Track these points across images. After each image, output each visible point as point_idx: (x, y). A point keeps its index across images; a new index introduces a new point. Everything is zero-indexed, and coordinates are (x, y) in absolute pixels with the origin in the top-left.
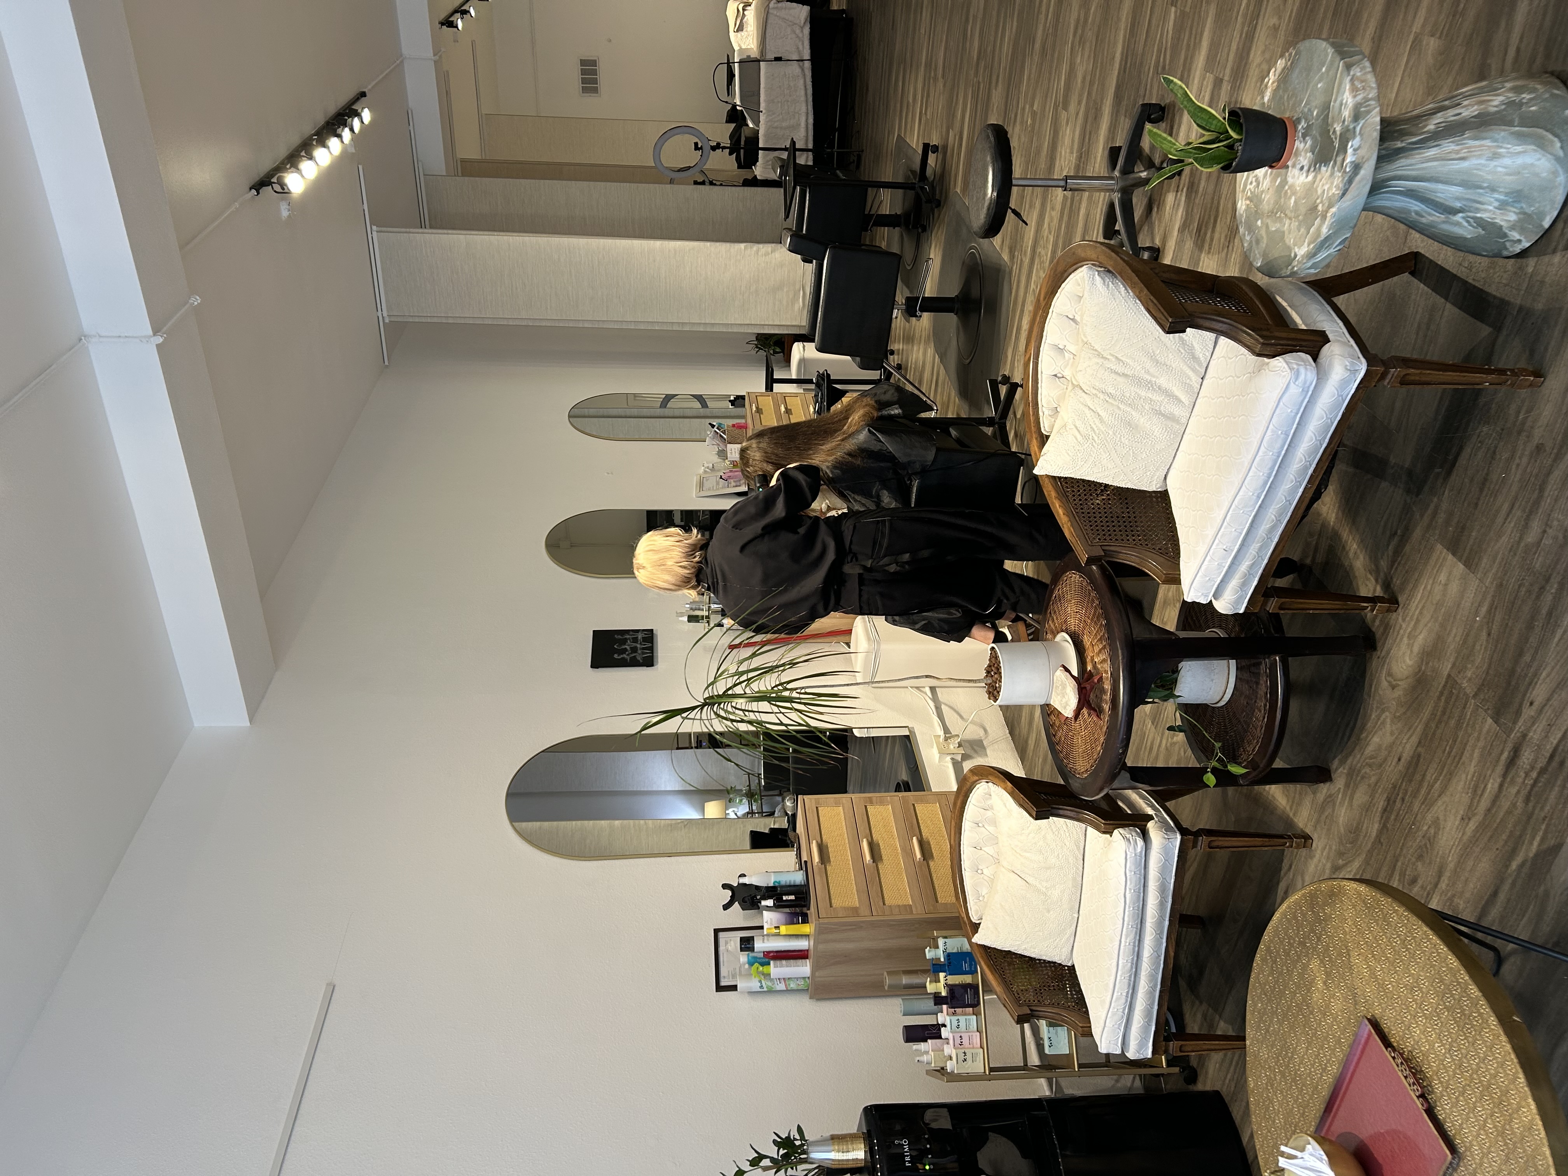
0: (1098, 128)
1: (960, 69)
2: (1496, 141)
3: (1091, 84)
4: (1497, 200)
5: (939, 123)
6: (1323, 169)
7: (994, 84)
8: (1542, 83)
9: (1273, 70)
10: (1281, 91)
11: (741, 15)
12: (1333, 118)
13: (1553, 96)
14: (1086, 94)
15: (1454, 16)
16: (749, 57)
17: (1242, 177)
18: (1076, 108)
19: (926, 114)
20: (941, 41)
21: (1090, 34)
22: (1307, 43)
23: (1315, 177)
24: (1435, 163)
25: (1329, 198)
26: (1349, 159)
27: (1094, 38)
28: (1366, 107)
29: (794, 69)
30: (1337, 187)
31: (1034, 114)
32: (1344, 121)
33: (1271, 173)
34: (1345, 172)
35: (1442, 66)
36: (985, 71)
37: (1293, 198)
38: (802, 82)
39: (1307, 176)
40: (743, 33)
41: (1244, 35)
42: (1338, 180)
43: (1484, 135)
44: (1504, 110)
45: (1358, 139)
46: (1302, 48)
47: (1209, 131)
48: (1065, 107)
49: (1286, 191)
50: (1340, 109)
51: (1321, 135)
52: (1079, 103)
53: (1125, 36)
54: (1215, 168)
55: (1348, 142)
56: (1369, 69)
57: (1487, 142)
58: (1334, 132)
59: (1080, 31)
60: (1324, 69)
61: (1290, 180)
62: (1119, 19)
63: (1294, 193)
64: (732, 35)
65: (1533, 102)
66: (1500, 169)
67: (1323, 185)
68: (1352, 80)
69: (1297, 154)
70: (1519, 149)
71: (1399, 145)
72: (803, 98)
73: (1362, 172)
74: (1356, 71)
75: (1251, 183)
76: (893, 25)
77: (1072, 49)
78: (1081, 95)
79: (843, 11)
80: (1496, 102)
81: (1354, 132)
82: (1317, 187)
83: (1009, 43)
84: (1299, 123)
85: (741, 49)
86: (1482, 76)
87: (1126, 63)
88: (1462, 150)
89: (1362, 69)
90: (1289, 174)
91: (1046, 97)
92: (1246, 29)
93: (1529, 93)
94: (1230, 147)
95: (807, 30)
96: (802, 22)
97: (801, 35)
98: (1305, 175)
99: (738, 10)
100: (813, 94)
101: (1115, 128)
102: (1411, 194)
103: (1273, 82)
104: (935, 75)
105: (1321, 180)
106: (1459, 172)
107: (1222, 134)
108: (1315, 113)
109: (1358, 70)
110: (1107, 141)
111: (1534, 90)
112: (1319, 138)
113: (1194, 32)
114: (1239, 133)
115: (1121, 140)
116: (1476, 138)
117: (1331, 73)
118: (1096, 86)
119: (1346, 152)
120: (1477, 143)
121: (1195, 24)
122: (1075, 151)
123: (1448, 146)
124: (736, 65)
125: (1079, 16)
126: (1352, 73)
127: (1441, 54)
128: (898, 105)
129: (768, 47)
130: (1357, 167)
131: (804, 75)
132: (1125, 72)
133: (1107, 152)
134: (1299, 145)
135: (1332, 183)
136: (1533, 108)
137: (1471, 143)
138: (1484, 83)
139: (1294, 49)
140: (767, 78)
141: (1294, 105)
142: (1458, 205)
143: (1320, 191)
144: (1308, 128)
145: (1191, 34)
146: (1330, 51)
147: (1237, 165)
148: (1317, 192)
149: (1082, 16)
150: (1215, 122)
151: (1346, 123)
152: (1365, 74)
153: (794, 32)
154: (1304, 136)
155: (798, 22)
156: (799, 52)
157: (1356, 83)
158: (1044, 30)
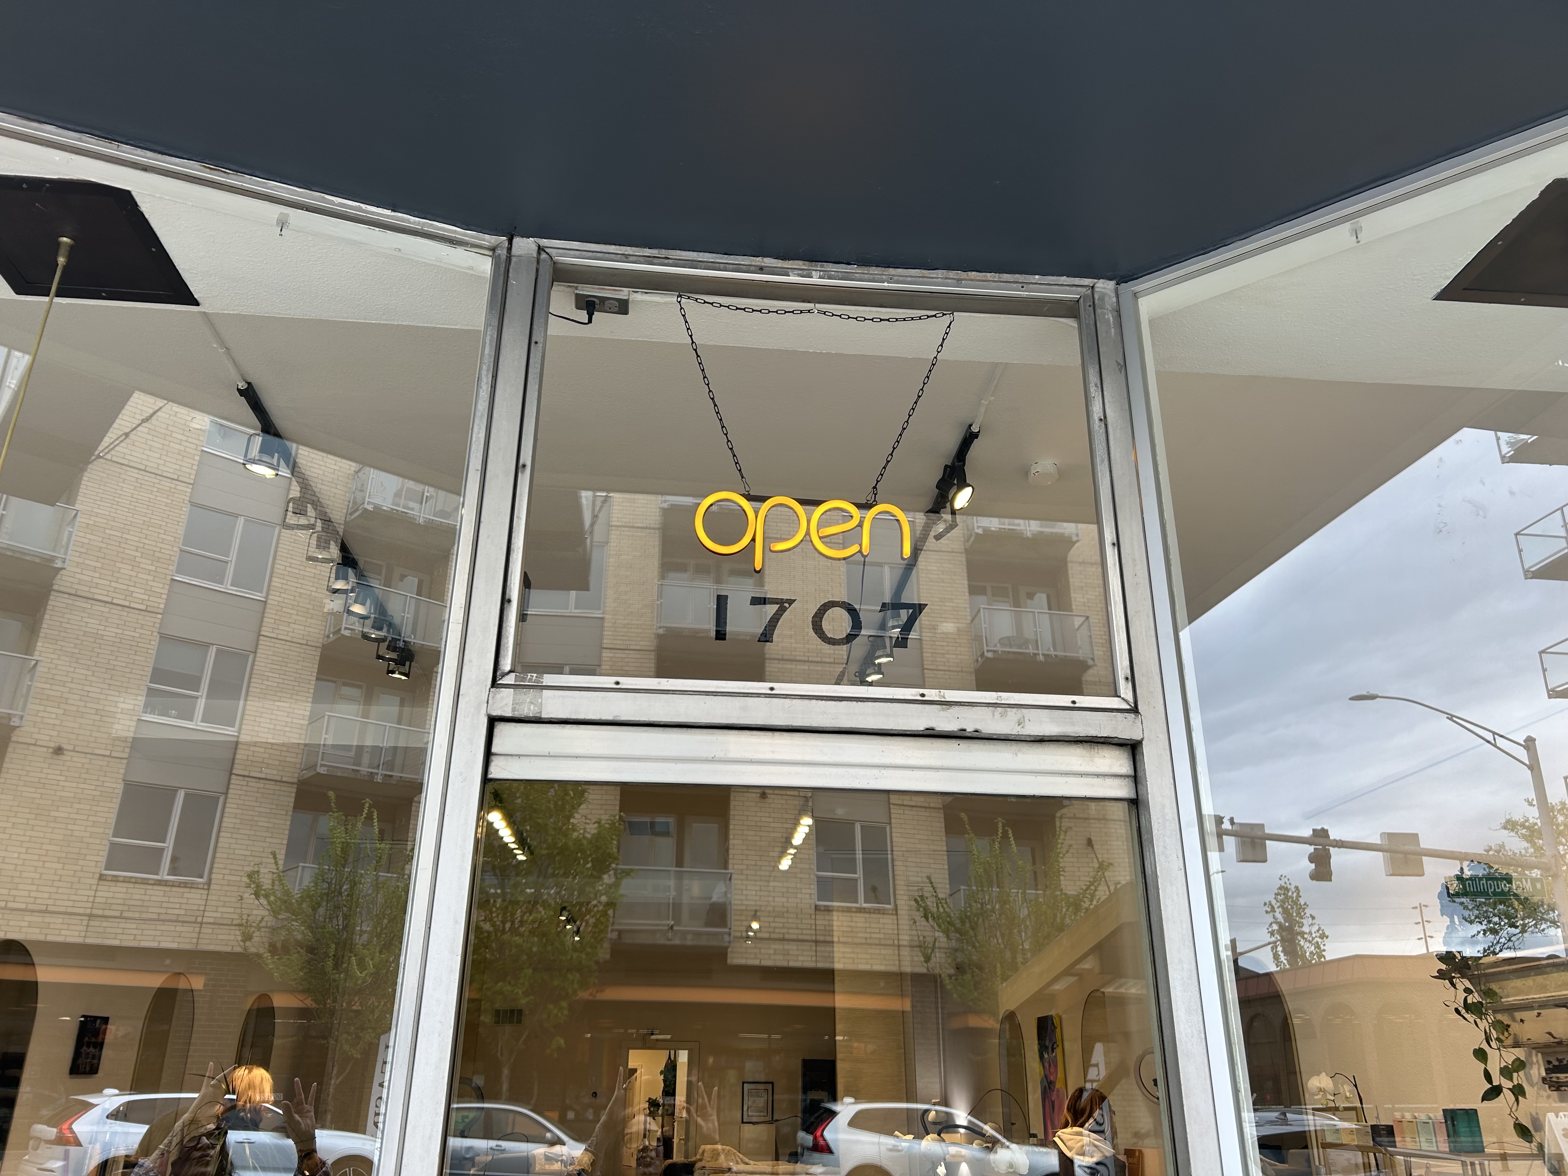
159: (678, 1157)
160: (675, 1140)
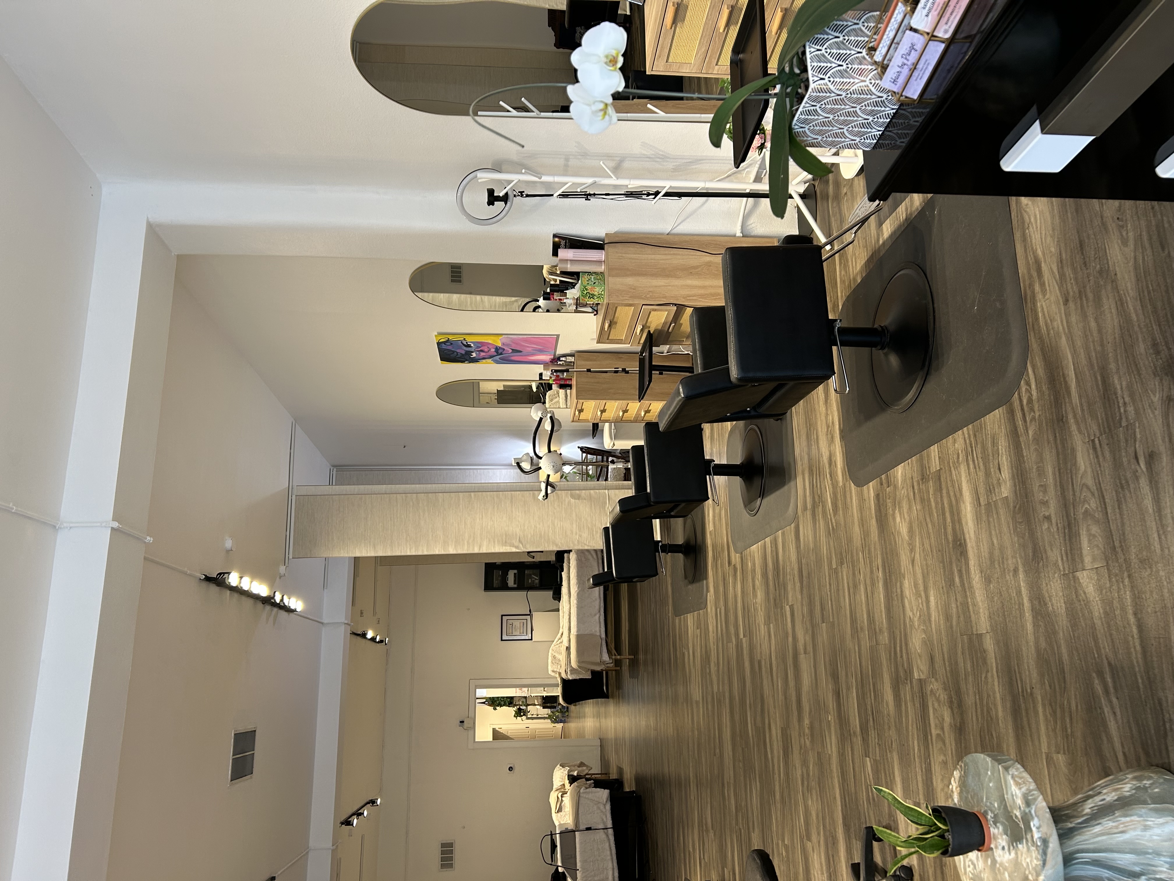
0: (837, 851)
1: (724, 821)
2: (1141, 816)
3: (824, 819)
4: (1166, 862)
5: (715, 865)
6: (1020, 846)
7: (751, 829)
8: (1153, 772)
9: (953, 779)
10: (964, 793)
11: (560, 801)
12: (1011, 806)
13: (1165, 779)
14: (822, 827)
15: (1067, 738)
16: (567, 829)
17: (959, 859)
18: (817, 839)
19: (704, 858)
20: (707, 803)
21: (813, 783)
22: (969, 756)
23: (1016, 854)
24: (1104, 838)
25: (1034, 869)
26: (1036, 835)
27: (818, 787)
28: (1031, 796)
29: (601, 835)
30: (1037, 859)
31: (786, 847)
32: (1020, 808)
33: (981, 855)
34: (1037, 846)
35: (1075, 772)
36: (742, 820)
37: (1006, 875)
38: (607, 844)
39: (1010, 854)
40: (561, 813)
41: (924, 770)
42: (1035, 853)
43: (1130, 812)
44: (1136, 793)
45: (1036, 820)
46: (967, 761)
47: (921, 825)
48: (809, 839)
49: (999, 870)
50: (1013, 800)
51: (1007, 820)
52: (819, 834)
53: (839, 781)
54: (937, 854)
55: (1029, 823)
56: (1022, 769)
57: (1135, 818)
58: (1016, 816)
59: (806, 783)
60: (989, 773)
61: (998, 859)
62: (831, 771)
63: (1005, 869)
64: (554, 815)
65: (1154, 786)
66: (1155, 838)
67: (1025, 859)
68: (1013, 777)
69: (995, 838)
70: (1161, 820)
71: (1070, 825)
72: (609, 857)
73: (1051, 845)
74: (1012, 771)
75: (969, 866)
76: (670, 797)
77: (803, 795)
78: (818, 828)
79: (633, 792)
80: (1127, 788)
81: (1031, 815)
82: (1021, 860)
83: (757, 798)
84: (987, 814)
85: (560, 825)
86: (1107, 773)
87: (845, 801)
88: (1119, 825)
89: (1017, 769)
90: (995, 854)
91: (793, 833)
92: (924, 766)
93: (1147, 780)
94: (942, 836)
95: (608, 807)
96: (605, 801)
97: (604, 810)
98: (1007, 853)
99: (558, 798)
100: (617, 854)
101: (850, 850)
102: (1096, 863)
103: (956, 788)
104: (706, 827)
105: (1022, 855)
106: (1125, 842)
107: (931, 826)
108: (996, 805)
109: (1014, 770)
110: (847, 862)
111: (1150, 778)
112: (1006, 823)
113: (887, 773)
114: (945, 824)
115: (858, 858)
116: (1126, 816)
117: (995, 775)
118: (827, 821)
119: (1031, 830)
120: (1128, 819)
121: (887, 767)
122: (825, 872)
123: (1107, 824)
124: (558, 836)
125: (802, 772)
126: (1011, 773)
127: (1071, 765)
128: (682, 855)
129: (581, 821)
130: (1045, 842)
131: (609, 840)
132: (846, 806)
133: (850, 870)
134: (993, 831)
135: (1031, 857)
136: (1156, 790)
137: (1123, 819)
138: (1111, 777)
139: (962, 762)
140: (581, 843)
141: (978, 801)
142: (1137, 869)
143: (1025, 865)
144: (995, 816)
145: (885, 774)
146: (989, 759)
147: (952, 849)
148: (1023, 865)
149: (805, 771)
150: (923, 818)
151: (1022, 809)
152: (1020, 773)
153: (599, 808)
154: (995, 823)
155: (601, 801)
156: (604, 823)
157: (1017, 779)
158: (780, 785)
159: (558, 692)
160: (545, 694)
